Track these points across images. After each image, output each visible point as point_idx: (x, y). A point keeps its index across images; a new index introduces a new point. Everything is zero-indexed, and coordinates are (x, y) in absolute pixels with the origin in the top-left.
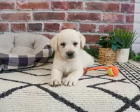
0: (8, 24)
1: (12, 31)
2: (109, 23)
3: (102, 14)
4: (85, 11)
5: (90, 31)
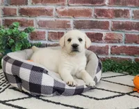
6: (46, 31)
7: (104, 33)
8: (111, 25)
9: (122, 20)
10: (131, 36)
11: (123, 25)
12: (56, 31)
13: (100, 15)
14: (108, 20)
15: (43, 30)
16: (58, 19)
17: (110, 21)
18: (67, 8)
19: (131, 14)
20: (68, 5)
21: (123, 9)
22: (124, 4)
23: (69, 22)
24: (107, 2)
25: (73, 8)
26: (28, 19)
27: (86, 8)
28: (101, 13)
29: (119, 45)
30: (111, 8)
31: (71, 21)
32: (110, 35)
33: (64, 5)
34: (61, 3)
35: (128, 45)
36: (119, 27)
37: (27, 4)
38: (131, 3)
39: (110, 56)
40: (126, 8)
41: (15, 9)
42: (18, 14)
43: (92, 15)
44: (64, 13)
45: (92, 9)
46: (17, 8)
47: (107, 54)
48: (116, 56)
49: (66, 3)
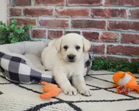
6: (47, 30)
7: (101, 32)
8: (107, 25)
9: (118, 20)
11: (119, 24)
12: (56, 30)
13: (96, 15)
14: (105, 20)
15: (43, 29)
16: (57, 19)
17: (106, 20)
18: (65, 8)
19: (128, 13)
20: (67, 5)
21: (120, 8)
22: (121, 4)
23: (67, 21)
24: (103, 2)
25: (71, 8)
26: (32, 18)
28: (97, 13)
29: (115, 45)
30: (107, 8)
31: (69, 20)
32: (107, 34)
33: (63, 5)
34: (60, 4)
35: (124, 45)
36: (115, 26)
37: (30, 5)
38: (128, 3)
39: (106, 55)
40: (123, 8)
41: (21, 10)
42: (22, 14)
43: (89, 15)
44: (62, 13)
45: (89, 9)
46: (22, 8)
47: (103, 53)
48: (113, 56)
49: (65, 4)
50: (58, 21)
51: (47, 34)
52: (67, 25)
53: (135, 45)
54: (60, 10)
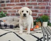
0: (10, 14)
1: (11, 16)
2: (42, 13)
3: (39, 10)
4: (33, 9)
5: (35, 16)
6: (10, 13)
10: (34, 14)
12: (13, 13)
18: (15, 7)
21: (31, 6)
25: (17, 7)
26: (6, 10)
27: (20, 6)
31: (17, 10)
37: (5, 6)
40: (32, 6)
42: (3, 9)
44: (15, 8)
46: (3, 7)
49: (15, 5)
50: (13, 11)
51: (10, 15)
52: (16, 12)
53: (36, 17)
54: (14, 7)
